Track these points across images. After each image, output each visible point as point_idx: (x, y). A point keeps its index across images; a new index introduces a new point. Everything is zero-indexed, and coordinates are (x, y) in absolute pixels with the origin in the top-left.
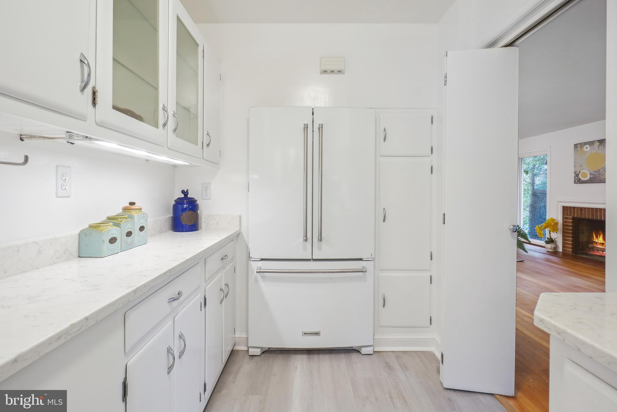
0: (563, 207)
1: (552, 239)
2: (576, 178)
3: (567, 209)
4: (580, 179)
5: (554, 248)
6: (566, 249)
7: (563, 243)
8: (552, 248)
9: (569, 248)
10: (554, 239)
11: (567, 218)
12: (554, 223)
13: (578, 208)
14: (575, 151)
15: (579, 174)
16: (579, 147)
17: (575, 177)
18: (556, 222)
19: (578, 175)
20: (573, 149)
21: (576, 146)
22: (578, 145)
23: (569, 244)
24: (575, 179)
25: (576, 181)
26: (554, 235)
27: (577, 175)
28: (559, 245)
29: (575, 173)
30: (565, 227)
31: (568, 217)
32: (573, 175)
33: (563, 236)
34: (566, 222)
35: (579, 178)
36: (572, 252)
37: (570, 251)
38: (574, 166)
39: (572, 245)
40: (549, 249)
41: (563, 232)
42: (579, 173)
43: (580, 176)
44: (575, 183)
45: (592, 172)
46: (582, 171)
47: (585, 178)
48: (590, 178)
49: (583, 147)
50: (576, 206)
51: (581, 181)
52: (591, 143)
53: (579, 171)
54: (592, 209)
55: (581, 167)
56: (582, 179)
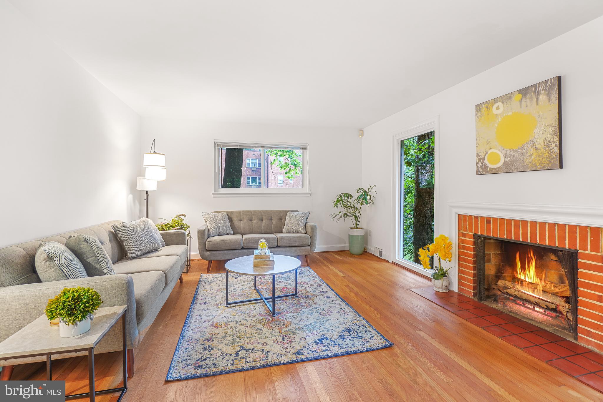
0: (459, 215)
1: (442, 270)
2: (480, 165)
3: (465, 220)
4: (486, 167)
5: (446, 286)
6: (464, 288)
7: (459, 277)
8: (444, 287)
9: (469, 287)
10: (446, 271)
11: (464, 235)
12: (446, 243)
13: (483, 218)
14: (478, 117)
15: (484, 157)
16: (484, 109)
17: (477, 164)
18: (449, 243)
19: (484, 159)
20: (475, 113)
21: (478, 107)
22: (483, 105)
23: (469, 280)
24: (478, 167)
25: (480, 169)
26: (445, 265)
27: (481, 160)
28: (452, 281)
29: (478, 155)
30: (462, 250)
31: (467, 233)
32: (475, 160)
33: (459, 265)
34: (463, 241)
35: (485, 165)
36: (474, 295)
37: (469, 292)
38: (477, 143)
39: (474, 283)
40: (439, 288)
41: (459, 259)
42: (485, 155)
43: (486, 161)
44: (478, 174)
45: (508, 152)
46: (489, 152)
47: (496, 164)
48: (506, 163)
49: (491, 108)
50: (479, 215)
51: (488, 169)
52: (506, 98)
53: (485, 153)
54: (509, 221)
55: (488, 144)
56: (490, 166)
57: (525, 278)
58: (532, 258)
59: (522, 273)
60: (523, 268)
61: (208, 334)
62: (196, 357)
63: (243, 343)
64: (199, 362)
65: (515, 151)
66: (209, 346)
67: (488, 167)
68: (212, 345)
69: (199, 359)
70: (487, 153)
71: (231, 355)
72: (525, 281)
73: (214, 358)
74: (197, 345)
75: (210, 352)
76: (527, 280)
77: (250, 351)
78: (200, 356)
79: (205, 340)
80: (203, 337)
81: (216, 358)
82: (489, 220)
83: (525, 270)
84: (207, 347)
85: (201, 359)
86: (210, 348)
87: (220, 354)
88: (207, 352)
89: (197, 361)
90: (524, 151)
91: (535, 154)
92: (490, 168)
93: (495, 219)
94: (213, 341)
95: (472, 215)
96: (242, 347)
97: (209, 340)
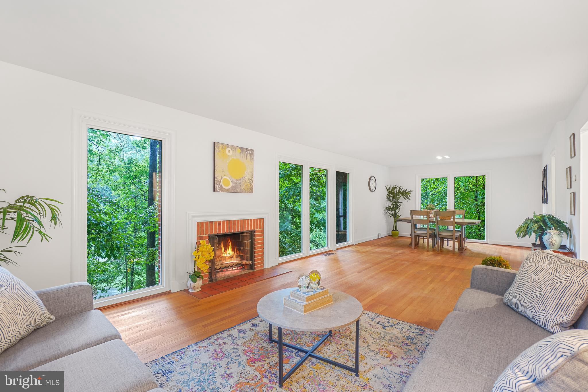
0: (197, 223)
2: (217, 185)
3: (202, 226)
11: (201, 238)
13: (216, 222)
16: (220, 148)
17: (214, 184)
22: (219, 145)
24: (215, 186)
25: (217, 188)
27: (218, 182)
31: (204, 236)
35: (221, 186)
42: (221, 179)
43: (221, 183)
44: (214, 191)
45: (234, 180)
46: (224, 177)
47: (227, 186)
48: (232, 186)
49: (225, 149)
50: (214, 221)
51: (223, 189)
52: (234, 148)
53: (221, 178)
54: (231, 221)
55: (223, 172)
56: (224, 187)
57: (227, 255)
58: (229, 242)
59: (225, 253)
60: (225, 249)
61: (404, 350)
62: (422, 337)
63: (381, 329)
64: (421, 333)
65: (237, 180)
66: (408, 339)
67: (222, 187)
68: (405, 339)
69: (420, 334)
70: (222, 178)
71: (396, 327)
72: (227, 256)
73: (409, 330)
74: (417, 345)
75: (410, 336)
76: (228, 255)
77: (381, 324)
78: (419, 336)
79: (410, 346)
80: (410, 350)
81: (408, 330)
82: (220, 223)
83: (226, 250)
84: (410, 339)
85: (419, 334)
86: (408, 338)
87: (403, 331)
88: (412, 336)
89: (422, 334)
90: (241, 182)
91: (245, 184)
92: (224, 188)
93: (224, 221)
94: (402, 342)
95: (208, 221)
96: (384, 327)
97: (406, 344)
